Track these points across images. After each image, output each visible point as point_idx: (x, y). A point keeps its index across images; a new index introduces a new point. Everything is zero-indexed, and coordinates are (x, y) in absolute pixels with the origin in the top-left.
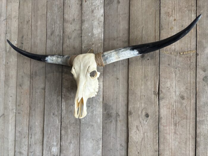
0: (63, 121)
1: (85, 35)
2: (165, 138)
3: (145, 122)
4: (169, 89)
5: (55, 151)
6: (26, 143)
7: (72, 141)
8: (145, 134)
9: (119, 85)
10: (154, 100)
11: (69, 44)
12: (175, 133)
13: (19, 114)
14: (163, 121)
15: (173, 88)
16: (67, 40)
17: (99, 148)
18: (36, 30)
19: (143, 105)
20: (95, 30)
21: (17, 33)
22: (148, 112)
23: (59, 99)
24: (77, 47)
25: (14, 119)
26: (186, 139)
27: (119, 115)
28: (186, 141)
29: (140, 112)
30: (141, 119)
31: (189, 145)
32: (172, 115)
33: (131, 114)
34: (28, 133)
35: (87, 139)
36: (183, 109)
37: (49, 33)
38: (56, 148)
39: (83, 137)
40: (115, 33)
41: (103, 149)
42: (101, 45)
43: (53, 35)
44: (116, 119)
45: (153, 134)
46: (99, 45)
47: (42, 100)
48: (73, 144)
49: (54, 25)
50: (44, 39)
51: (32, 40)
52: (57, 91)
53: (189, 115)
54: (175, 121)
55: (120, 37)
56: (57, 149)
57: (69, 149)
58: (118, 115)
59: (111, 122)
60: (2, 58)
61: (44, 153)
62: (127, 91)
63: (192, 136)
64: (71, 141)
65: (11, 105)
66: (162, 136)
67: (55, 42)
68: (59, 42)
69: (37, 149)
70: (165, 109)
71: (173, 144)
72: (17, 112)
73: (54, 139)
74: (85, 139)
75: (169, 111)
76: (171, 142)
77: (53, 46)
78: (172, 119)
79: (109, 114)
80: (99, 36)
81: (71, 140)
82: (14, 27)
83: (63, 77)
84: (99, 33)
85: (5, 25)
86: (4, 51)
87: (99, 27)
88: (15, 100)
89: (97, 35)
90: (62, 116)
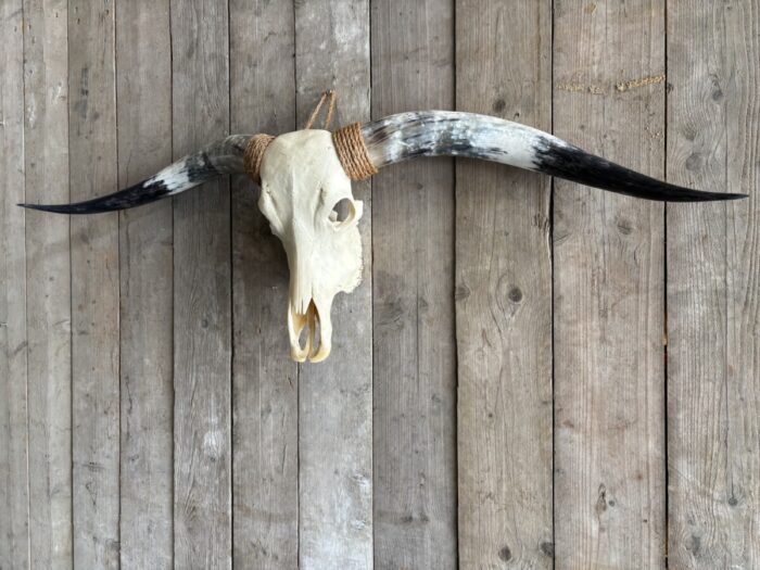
0: (240, 343)
1: (306, 50)
2: (572, 359)
3: (508, 316)
4: (584, 204)
5: (214, 443)
6: (114, 430)
7: (272, 404)
8: (511, 353)
9: (426, 208)
10: (538, 243)
11: (253, 85)
12: (603, 340)
13: (83, 336)
14: (566, 307)
15: (595, 199)
16: (244, 70)
17: (362, 416)
18: (135, 42)
19: (502, 264)
20: (340, 32)
21: (65, 58)
22: (516, 284)
23: (224, 271)
24: (281, 91)
25: (64, 354)
26: (636, 353)
27: (425, 304)
28: (636, 361)
29: (492, 288)
30: (495, 308)
31: (647, 371)
32: (593, 284)
33: (464, 294)
34: (118, 395)
35: (324, 392)
36: (625, 263)
37: (180, 51)
38: (218, 433)
39: (309, 386)
40: (409, 35)
41: (377, 419)
42: (362, 79)
43: (194, 56)
44: (415, 318)
45: (537, 352)
46: (357, 78)
47: (164, 282)
48: (276, 414)
49: (198, 22)
50: (162, 71)
51: (122, 78)
52: (215, 244)
53: (644, 279)
54: (602, 303)
55: (425, 48)
56: (221, 436)
57: (262, 433)
58: (422, 303)
59: (401, 327)
60: (13, 149)
61: (178, 455)
62: (451, 225)
63: (654, 345)
64: (269, 406)
65: (54, 308)
66: (563, 353)
67: (204, 81)
68: (218, 80)
69: (154, 445)
70: (572, 268)
71: (597, 376)
72: (74, 330)
73: (209, 405)
74: (316, 394)
75: (585, 274)
76: (590, 370)
77: (196, 93)
78: (595, 298)
79: (392, 304)
80: (354, 49)
81: (268, 403)
82: (53, 37)
83: (233, 196)
84: (355, 41)
85: (20, 31)
86: (18, 123)
87: (355, 18)
88: (65, 291)
89: (346, 48)
90: (235, 326)
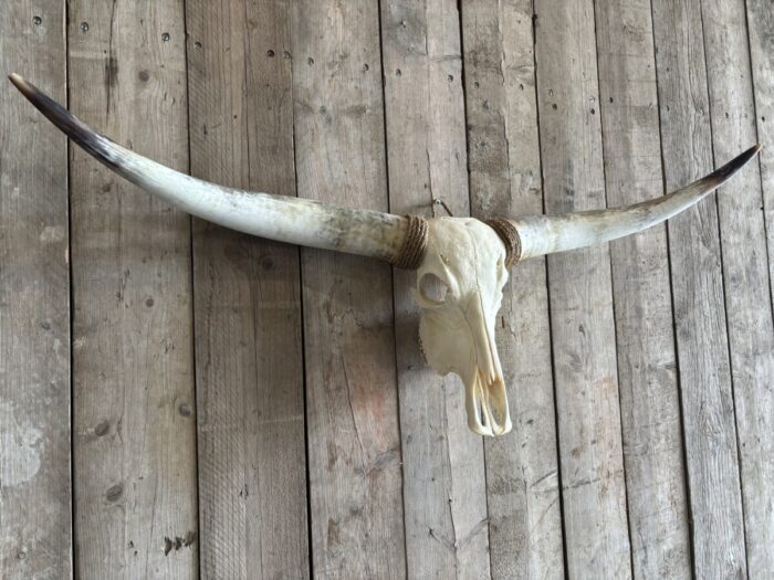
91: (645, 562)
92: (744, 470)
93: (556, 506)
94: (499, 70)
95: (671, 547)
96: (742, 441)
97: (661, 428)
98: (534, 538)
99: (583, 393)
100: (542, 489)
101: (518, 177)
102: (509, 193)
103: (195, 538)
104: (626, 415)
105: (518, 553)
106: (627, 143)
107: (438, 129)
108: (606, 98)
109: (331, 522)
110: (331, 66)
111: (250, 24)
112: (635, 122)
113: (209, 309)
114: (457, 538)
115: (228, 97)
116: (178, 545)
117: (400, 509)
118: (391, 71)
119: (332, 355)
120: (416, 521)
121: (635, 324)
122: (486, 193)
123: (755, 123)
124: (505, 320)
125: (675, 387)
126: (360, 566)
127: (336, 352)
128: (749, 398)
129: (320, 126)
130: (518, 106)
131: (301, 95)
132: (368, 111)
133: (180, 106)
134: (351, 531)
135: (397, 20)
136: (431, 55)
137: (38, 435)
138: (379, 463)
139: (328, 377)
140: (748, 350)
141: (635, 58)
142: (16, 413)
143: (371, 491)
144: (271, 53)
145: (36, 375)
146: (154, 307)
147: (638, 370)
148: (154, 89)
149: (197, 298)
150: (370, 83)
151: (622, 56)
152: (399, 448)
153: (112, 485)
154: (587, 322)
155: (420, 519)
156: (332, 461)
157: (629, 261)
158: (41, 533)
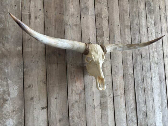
91: (128, 110)
92: (145, 93)
93: (113, 100)
94: (102, 18)
95: (133, 107)
96: (145, 88)
97: (131, 85)
98: (109, 106)
99: (117, 79)
100: (110, 97)
101: (105, 38)
102: (104, 41)
103: (47, 107)
104: (125, 83)
105: (106, 109)
106: (125, 32)
107: (91, 29)
108: (121, 23)
109: (72, 103)
110: (71, 16)
111: (56, 8)
112: (126, 28)
113: (49, 63)
114: (95, 106)
115: (52, 22)
116: (44, 109)
117: (84, 101)
118: (82, 17)
119: (72, 72)
120: (87, 103)
121: (126, 66)
122: (100, 41)
123: (147, 28)
124: (103, 65)
125: (133, 78)
126: (77, 112)
127: (73, 71)
128: (146, 80)
129: (69, 28)
130: (105, 24)
131: (66, 22)
132: (78, 25)
133: (43, 23)
134: (76, 105)
135: (83, 8)
136: (89, 14)
137: (17, 87)
138: (81, 92)
139: (71, 76)
140: (146, 71)
141: (126, 16)
142: (13, 83)
143: (79, 98)
144: (60, 14)
145: (17, 76)
146: (39, 63)
147: (127, 75)
148: (38, 20)
149: (47, 61)
150: (78, 20)
151: (124, 15)
152: (84, 89)
153: (31, 97)
154: (118, 66)
155: (88, 103)
156: (72, 92)
157: (125, 54)
158: (18, 107)
